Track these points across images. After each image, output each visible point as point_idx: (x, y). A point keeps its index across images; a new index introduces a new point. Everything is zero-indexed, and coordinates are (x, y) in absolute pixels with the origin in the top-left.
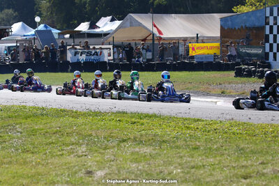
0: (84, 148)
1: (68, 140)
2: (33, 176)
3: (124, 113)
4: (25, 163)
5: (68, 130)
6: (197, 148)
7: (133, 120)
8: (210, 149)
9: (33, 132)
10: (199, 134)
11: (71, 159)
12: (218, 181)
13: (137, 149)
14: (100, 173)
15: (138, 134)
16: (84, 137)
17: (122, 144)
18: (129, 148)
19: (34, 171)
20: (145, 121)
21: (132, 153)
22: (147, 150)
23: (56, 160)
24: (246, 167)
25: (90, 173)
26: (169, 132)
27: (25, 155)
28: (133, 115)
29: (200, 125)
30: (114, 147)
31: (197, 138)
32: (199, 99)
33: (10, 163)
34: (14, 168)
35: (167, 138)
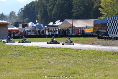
0: (49, 57)
1: (44, 55)
2: (34, 63)
3: (60, 48)
4: (33, 60)
5: (44, 52)
6: (79, 57)
7: (63, 50)
9: (35, 53)
10: (80, 53)
11: (45, 59)
12: (82, 64)
13: (63, 57)
14: (52, 62)
15: (63, 53)
16: (49, 54)
17: (59, 56)
20: (66, 50)
21: (61, 58)
22: (65, 57)
23: (41, 60)
24: (91, 61)
26: (72, 53)
28: (63, 48)
29: (81, 51)
30: (56, 56)
32: (81, 45)
33: (28, 60)
35: (71, 54)
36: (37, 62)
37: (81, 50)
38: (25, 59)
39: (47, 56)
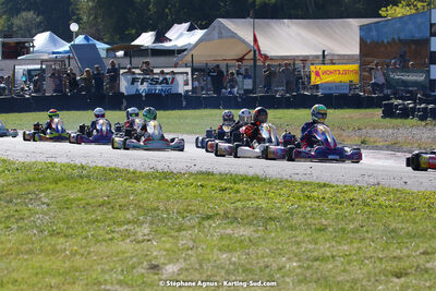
0: (146, 229)
1: (121, 216)
2: (66, 273)
3: (209, 174)
4: (55, 252)
5: (123, 201)
6: (322, 229)
7: (223, 184)
8: (343, 230)
9: (67, 204)
10: (325, 207)
11: (127, 246)
12: (355, 281)
13: (229, 231)
15: (230, 207)
16: (146, 212)
17: (206, 223)
18: (217, 229)
19: (67, 264)
20: (241, 186)
21: (222, 238)
22: (244, 232)
23: (102, 248)
24: (399, 258)
25: (155, 268)
26: (280, 204)
27: (53, 240)
28: (223, 177)
29: (329, 192)
30: (194, 227)
31: (323, 214)
33: (31, 252)
34: (38, 260)
35: (275, 213)
36: (79, 261)
37: (325, 185)
38: (13, 239)
39: (136, 222)
